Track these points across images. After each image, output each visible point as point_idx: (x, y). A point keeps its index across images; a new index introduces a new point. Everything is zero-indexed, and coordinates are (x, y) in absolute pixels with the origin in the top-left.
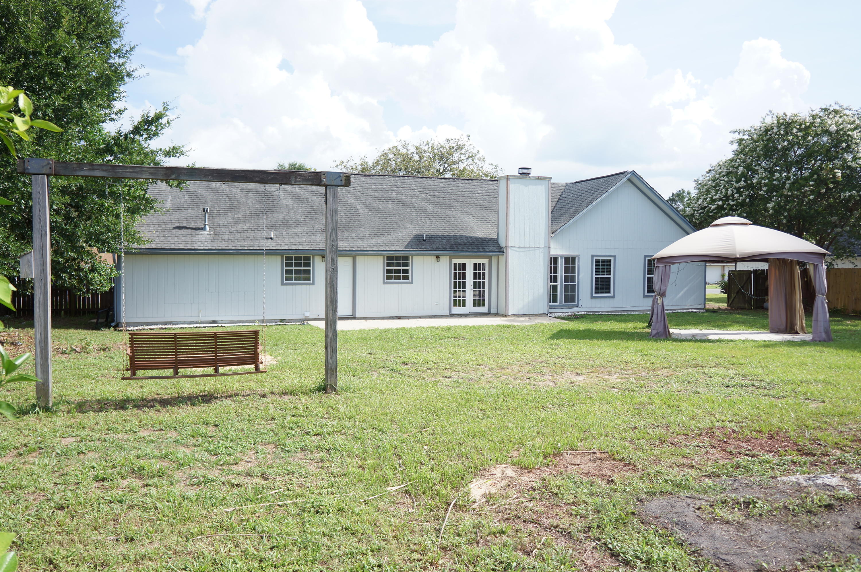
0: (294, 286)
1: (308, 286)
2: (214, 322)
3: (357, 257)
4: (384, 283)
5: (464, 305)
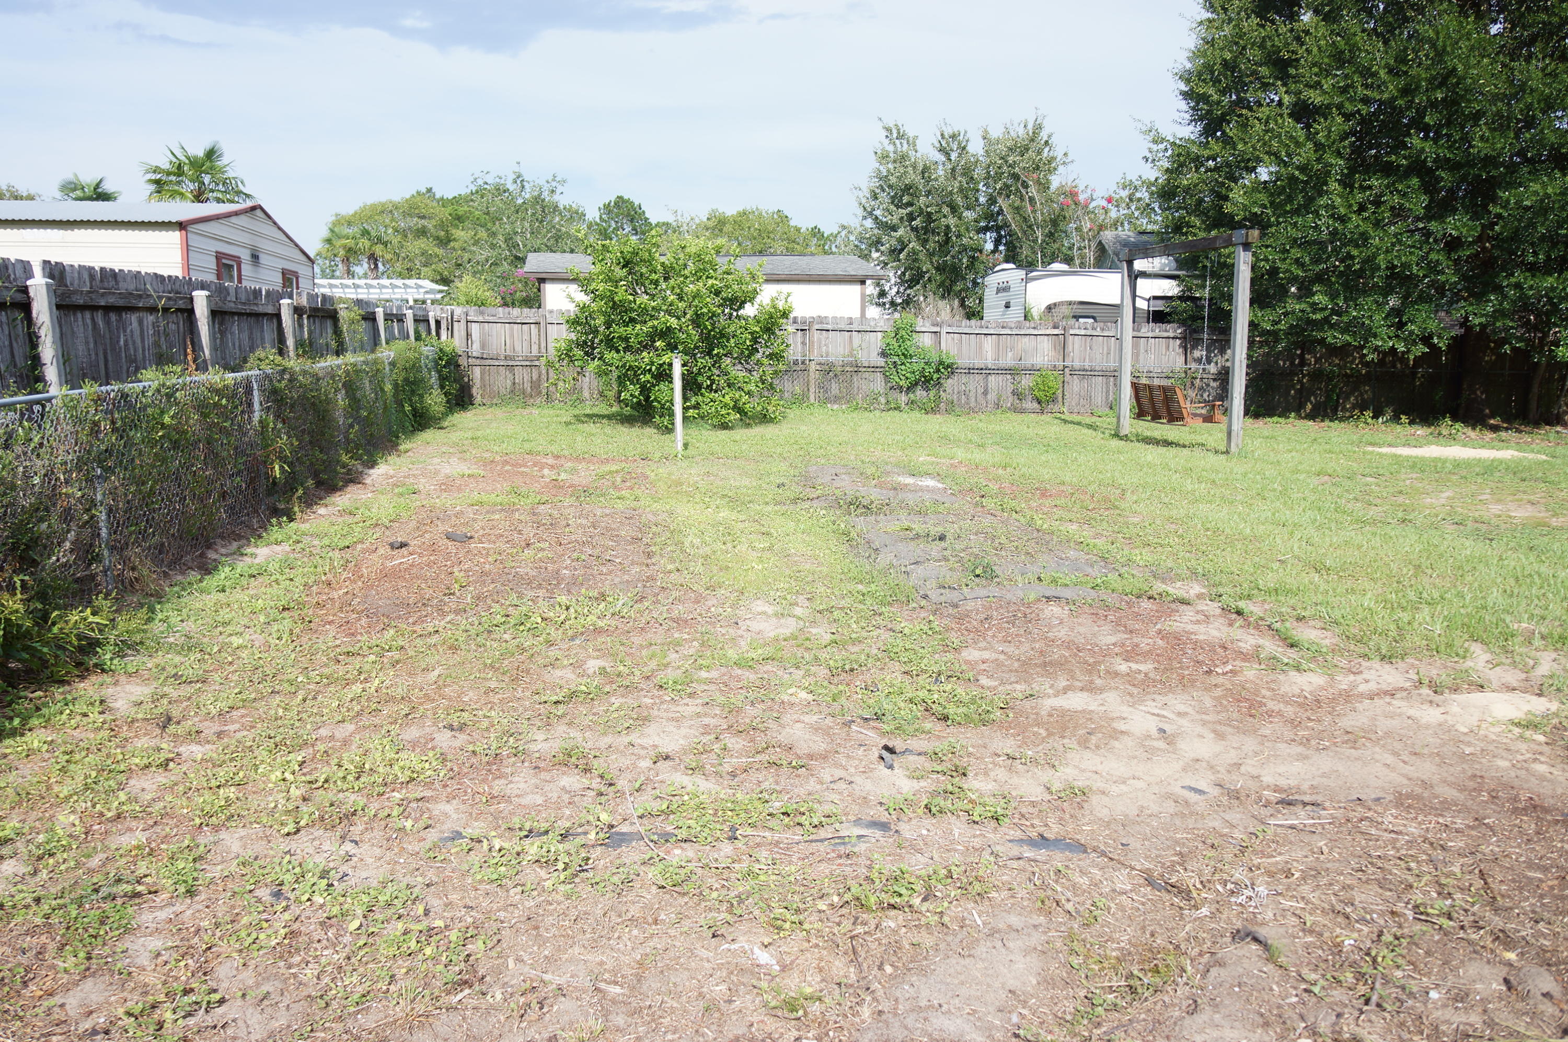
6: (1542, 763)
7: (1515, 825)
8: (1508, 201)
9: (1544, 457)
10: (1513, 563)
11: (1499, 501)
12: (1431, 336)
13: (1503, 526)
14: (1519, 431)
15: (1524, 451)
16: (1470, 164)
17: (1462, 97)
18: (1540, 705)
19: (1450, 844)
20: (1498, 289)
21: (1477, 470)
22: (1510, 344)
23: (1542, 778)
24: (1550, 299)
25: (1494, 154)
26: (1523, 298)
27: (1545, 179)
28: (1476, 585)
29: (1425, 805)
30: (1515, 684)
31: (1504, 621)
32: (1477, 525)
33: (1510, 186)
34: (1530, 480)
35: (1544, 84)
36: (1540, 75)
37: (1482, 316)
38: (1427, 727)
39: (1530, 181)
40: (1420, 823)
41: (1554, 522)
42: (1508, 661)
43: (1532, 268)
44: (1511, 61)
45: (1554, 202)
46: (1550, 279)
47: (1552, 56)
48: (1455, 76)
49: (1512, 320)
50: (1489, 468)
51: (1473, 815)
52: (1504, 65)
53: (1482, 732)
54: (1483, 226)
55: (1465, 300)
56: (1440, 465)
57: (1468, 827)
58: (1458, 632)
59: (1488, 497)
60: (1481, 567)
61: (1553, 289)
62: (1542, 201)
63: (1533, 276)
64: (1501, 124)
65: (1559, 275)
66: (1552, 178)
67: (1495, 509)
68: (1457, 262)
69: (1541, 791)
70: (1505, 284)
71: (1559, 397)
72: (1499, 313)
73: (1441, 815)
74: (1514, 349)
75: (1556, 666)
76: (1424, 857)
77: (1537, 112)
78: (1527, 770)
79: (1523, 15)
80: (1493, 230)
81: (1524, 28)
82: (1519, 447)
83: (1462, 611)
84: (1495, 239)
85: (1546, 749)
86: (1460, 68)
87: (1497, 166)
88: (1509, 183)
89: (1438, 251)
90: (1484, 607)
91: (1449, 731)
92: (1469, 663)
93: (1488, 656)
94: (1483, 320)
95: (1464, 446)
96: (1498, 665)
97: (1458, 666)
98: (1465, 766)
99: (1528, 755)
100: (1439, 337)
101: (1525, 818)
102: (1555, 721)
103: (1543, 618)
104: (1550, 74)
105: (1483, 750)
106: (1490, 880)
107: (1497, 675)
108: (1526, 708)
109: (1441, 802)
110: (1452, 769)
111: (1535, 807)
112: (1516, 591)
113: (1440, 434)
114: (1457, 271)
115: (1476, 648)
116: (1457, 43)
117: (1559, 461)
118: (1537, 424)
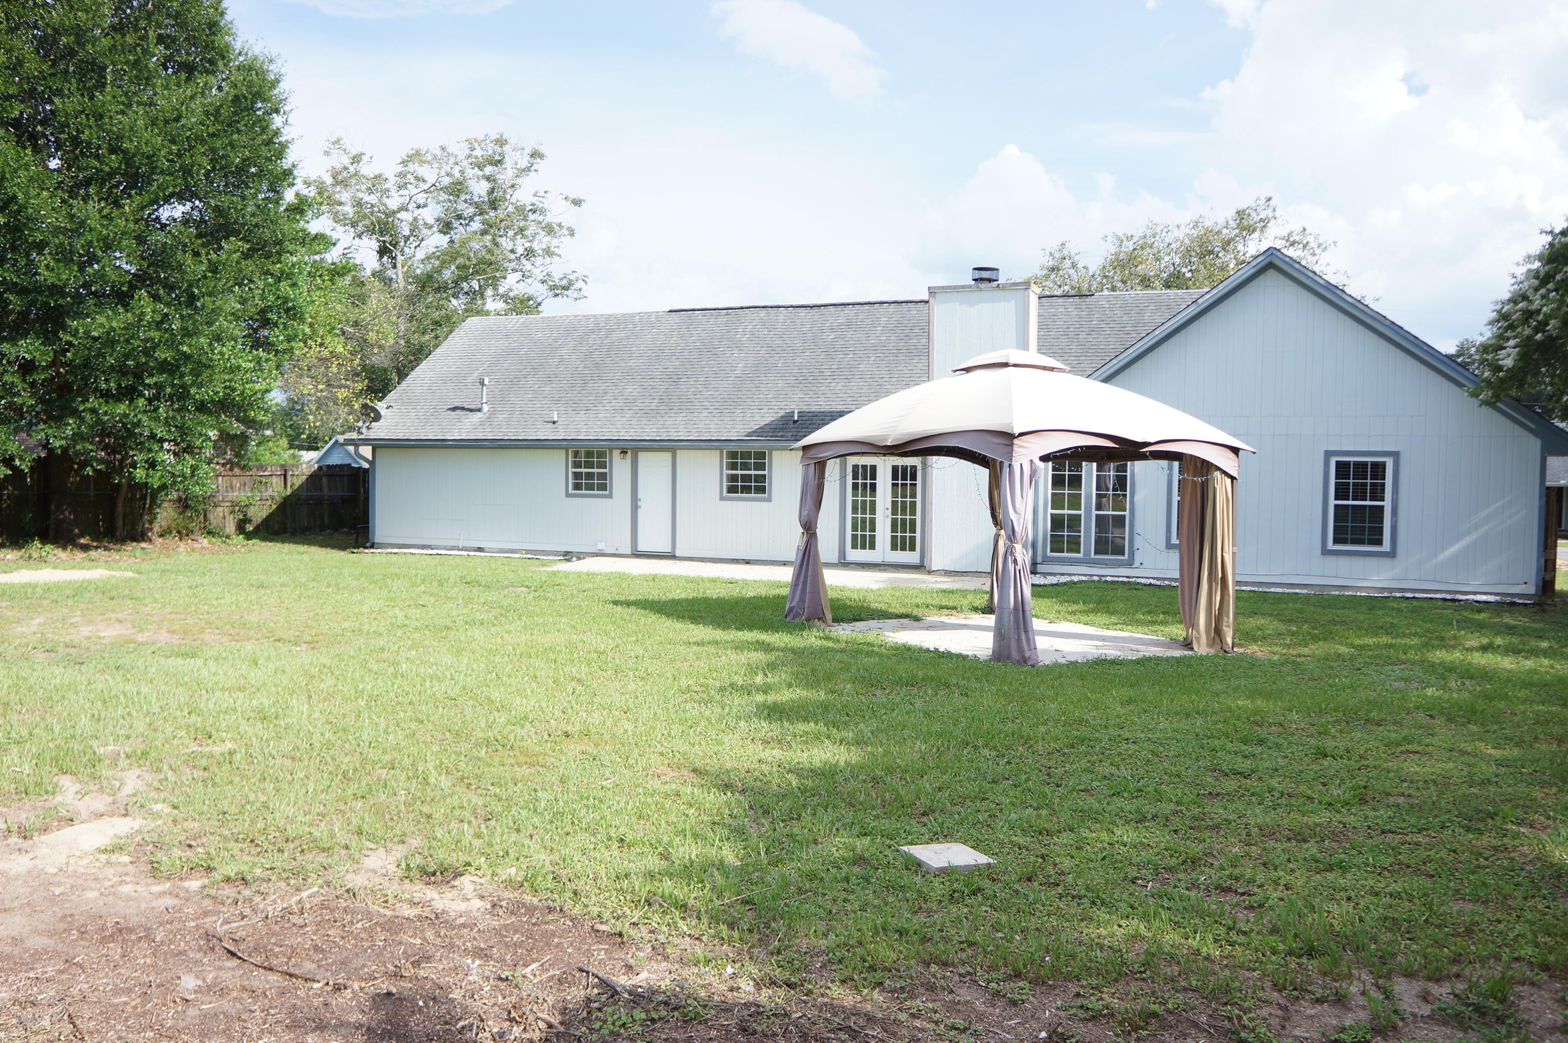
0: (584, 499)
1: (603, 500)
2: (480, 549)
3: (678, 451)
4: (722, 498)
5: (873, 546)
6: (127, 883)
7: (103, 955)
8: (77, 330)
9: (130, 574)
10: (100, 686)
11: (90, 622)
12: (12, 458)
13: (93, 648)
14: (106, 549)
15: (113, 569)
16: (38, 289)
17: (24, 224)
18: (123, 826)
19: (40, 997)
20: (75, 413)
21: (68, 592)
22: (92, 466)
23: (129, 898)
24: (124, 425)
25: (60, 284)
26: (99, 422)
27: (110, 313)
28: (65, 714)
29: (15, 963)
30: (102, 809)
31: (91, 747)
32: (68, 650)
33: (78, 315)
34: (119, 598)
35: (102, 225)
36: (98, 216)
37: (62, 438)
38: (17, 877)
39: (97, 313)
40: (11, 985)
41: (140, 638)
42: (96, 787)
43: (106, 395)
44: (71, 197)
45: (119, 336)
46: (123, 407)
47: (106, 200)
48: (16, 203)
49: (91, 443)
50: (79, 590)
51: (64, 957)
52: (63, 201)
53: (70, 868)
54: (55, 352)
55: (45, 422)
56: (30, 591)
57: (61, 972)
58: (48, 768)
59: (79, 619)
60: (70, 695)
61: (126, 415)
62: (108, 333)
63: (107, 402)
64: (65, 256)
65: (131, 403)
66: (116, 313)
67: (86, 631)
68: (33, 384)
69: (127, 912)
70: (81, 409)
71: (142, 515)
72: (78, 437)
73: (32, 969)
74: (95, 470)
75: (140, 783)
76: (14, 1021)
77: (97, 250)
78: (114, 894)
79: (77, 158)
80: (65, 356)
81: (79, 169)
82: (108, 565)
83: (51, 744)
84: (68, 365)
85: (131, 868)
86: (20, 196)
87: (64, 295)
88: (76, 313)
89: (13, 373)
90: (73, 737)
91: (39, 876)
92: (59, 798)
93: (77, 787)
94: (63, 442)
95: (55, 568)
96: (86, 794)
97: (47, 805)
98: (56, 909)
99: (115, 880)
100: (21, 459)
101: (112, 945)
102: (138, 838)
103: (128, 737)
104: (105, 217)
105: (72, 887)
106: (78, 1022)
107: (85, 806)
108: (111, 832)
109: (31, 955)
110: (43, 916)
111: (120, 931)
112: (103, 715)
113: (30, 557)
114: (33, 395)
115: (65, 781)
116: (16, 172)
117: (144, 577)
118: (123, 540)
